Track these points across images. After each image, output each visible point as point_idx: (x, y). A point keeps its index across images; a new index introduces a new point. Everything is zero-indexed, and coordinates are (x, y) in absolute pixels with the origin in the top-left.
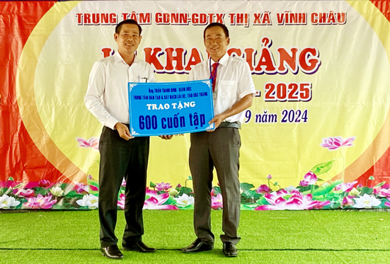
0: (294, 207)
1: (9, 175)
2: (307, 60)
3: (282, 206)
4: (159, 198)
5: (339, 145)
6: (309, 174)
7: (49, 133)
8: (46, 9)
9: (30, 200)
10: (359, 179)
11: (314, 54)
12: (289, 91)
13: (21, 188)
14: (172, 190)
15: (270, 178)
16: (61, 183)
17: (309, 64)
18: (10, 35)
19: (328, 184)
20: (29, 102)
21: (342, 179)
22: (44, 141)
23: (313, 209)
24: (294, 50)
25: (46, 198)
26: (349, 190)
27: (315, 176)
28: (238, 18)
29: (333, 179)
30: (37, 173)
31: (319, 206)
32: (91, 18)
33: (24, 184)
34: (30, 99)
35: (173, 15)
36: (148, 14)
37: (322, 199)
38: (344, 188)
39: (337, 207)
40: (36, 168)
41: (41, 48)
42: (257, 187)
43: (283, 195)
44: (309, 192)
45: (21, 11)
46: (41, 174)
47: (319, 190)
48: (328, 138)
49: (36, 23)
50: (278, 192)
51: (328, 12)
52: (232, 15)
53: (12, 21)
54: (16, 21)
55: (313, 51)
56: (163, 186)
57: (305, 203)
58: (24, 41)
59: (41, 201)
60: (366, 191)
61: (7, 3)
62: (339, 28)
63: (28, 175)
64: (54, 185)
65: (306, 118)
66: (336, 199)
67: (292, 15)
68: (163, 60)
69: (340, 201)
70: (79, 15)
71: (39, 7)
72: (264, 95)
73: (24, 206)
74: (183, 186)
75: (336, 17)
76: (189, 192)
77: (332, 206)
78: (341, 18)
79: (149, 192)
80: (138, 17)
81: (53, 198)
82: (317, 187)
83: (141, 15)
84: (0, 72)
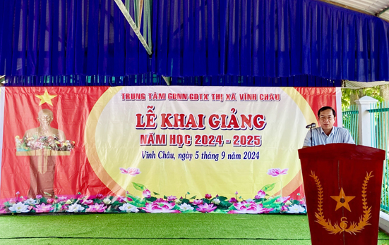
0: (251, 212)
1: (78, 191)
2: (258, 122)
3: (244, 211)
4: (169, 205)
5: (278, 173)
6: (260, 191)
7: (103, 165)
8: (104, 91)
9: (90, 206)
10: (291, 195)
11: (262, 118)
12: (247, 140)
13: (85, 199)
14: (178, 201)
15: (237, 194)
17: (259, 124)
18: (82, 106)
19: (272, 198)
20: (92, 146)
21: (281, 195)
22: (100, 170)
23: (263, 213)
24: (250, 116)
25: (100, 205)
26: (285, 201)
27: (264, 193)
28: (217, 97)
29: (275, 195)
30: (94, 189)
31: (267, 212)
32: (130, 96)
33: (87, 197)
34: (92, 144)
35: (179, 94)
36: (164, 94)
37: (269, 207)
38: (282, 201)
39: (278, 212)
40: (95, 186)
41: (100, 114)
42: (229, 199)
43: (245, 204)
44: (261, 202)
45: (89, 92)
46: (97, 190)
47: (267, 201)
48: (271, 169)
49: (97, 99)
50: (242, 202)
51: (269, 94)
52: (213, 95)
53: (84, 98)
54: (86, 98)
55: (262, 117)
56: (171, 198)
57: (259, 210)
58: (90, 110)
59: (97, 207)
60: (296, 202)
61: (81, 88)
62: (276, 104)
63: (90, 191)
64: (106, 198)
65: (258, 157)
66: (277, 207)
67: (248, 95)
68: (172, 121)
69: (280, 208)
70: (123, 94)
71: (100, 90)
72: (232, 142)
73: (87, 210)
74: (184, 198)
75: (274, 97)
76: (188, 202)
77: (275, 212)
78: (277, 97)
79: (163, 201)
80: (158, 95)
81: (105, 205)
82: (265, 199)
83: (160, 94)
84: (75, 129)
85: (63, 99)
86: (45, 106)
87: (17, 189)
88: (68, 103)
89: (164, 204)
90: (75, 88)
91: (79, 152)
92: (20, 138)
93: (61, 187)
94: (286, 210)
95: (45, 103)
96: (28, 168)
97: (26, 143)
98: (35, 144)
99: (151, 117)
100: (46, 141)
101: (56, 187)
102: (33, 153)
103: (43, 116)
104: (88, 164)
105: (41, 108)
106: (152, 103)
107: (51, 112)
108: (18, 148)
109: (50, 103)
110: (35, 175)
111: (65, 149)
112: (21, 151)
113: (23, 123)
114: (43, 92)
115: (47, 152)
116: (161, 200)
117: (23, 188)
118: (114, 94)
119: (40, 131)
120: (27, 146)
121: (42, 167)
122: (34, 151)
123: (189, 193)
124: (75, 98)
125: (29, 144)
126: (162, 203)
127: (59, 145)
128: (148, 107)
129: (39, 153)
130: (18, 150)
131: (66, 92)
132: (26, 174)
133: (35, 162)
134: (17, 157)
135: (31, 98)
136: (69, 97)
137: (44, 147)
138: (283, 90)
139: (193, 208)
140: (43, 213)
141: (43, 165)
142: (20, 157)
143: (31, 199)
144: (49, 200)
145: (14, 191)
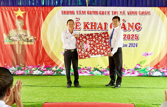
0: (133, 75)
1: (39, 64)
2: (138, 27)
3: (129, 75)
4: (88, 71)
5: (148, 55)
6: (138, 64)
7: (52, 50)
8: (51, 10)
9: (45, 72)
10: (154, 66)
12: (131, 37)
13: (42, 68)
14: (92, 69)
16: (56, 66)
17: (138, 28)
18: (40, 18)
19: (144, 68)
20: (45, 40)
21: (149, 66)
22: (50, 52)
23: (139, 76)
24: (133, 23)
25: (51, 71)
26: (151, 70)
27: (140, 65)
28: (115, 13)
29: (146, 66)
30: (47, 63)
31: (141, 75)
32: (66, 12)
33: (43, 66)
34: (45, 38)
35: (93, 11)
36: (85, 11)
37: (142, 73)
38: (150, 69)
39: (147, 75)
40: (47, 61)
41: (50, 22)
43: (129, 71)
44: (138, 70)
45: (43, 10)
46: (49, 63)
47: (141, 70)
48: (144, 52)
49: (48, 13)
50: (127, 70)
51: (144, 11)
52: (113, 12)
53: (40, 13)
54: (41, 13)
55: (139, 24)
56: (89, 68)
57: (137, 74)
58: (44, 20)
59: (49, 72)
60: (157, 70)
61: (39, 7)
62: (148, 16)
63: (45, 64)
64: (53, 67)
65: (137, 46)
66: (147, 73)
67: (132, 12)
68: (89, 26)
69: (148, 73)
70: (62, 11)
71: (49, 9)
73: (43, 74)
74: (96, 68)
75: (147, 13)
76: (98, 70)
77: (145, 75)
78: (148, 13)
79: (85, 69)
80: (81, 12)
81: (53, 71)
82: (140, 69)
83: (83, 11)
84: (36, 30)
85: (29, 14)
86: (19, 17)
87: (5, 62)
88: (32, 16)
89: (85, 71)
90: (35, 8)
91: (38, 42)
92: (6, 35)
93: (29, 61)
94: (152, 74)
95: (19, 16)
96: (11, 51)
97: (9, 37)
98: (15, 38)
99: (78, 24)
100: (20, 37)
101: (26, 61)
102: (13, 43)
103: (18, 23)
104: (43, 49)
105: (17, 18)
106: (78, 16)
107: (23, 21)
108: (5, 40)
109: (22, 16)
110: (15, 55)
111: (31, 41)
112: (7, 42)
113: (8, 27)
114: (18, 10)
115: (21, 43)
116: (84, 69)
117: (8, 62)
118: (57, 11)
119: (17, 31)
120: (10, 39)
121: (18, 51)
122: (14, 42)
123: (98, 65)
124: (35, 13)
125: (11, 38)
126: (84, 70)
127: (28, 39)
128: (76, 18)
129: (16, 43)
130: (5, 41)
131: (30, 10)
132: (10, 54)
133: (14, 47)
134: (5, 45)
135: (11, 13)
136: (32, 13)
137: (19, 40)
138: (152, 9)
139: (101, 73)
140: (20, 75)
141: (19, 49)
142: (6, 45)
143: (13, 68)
144: (23, 68)
145: (4, 63)
